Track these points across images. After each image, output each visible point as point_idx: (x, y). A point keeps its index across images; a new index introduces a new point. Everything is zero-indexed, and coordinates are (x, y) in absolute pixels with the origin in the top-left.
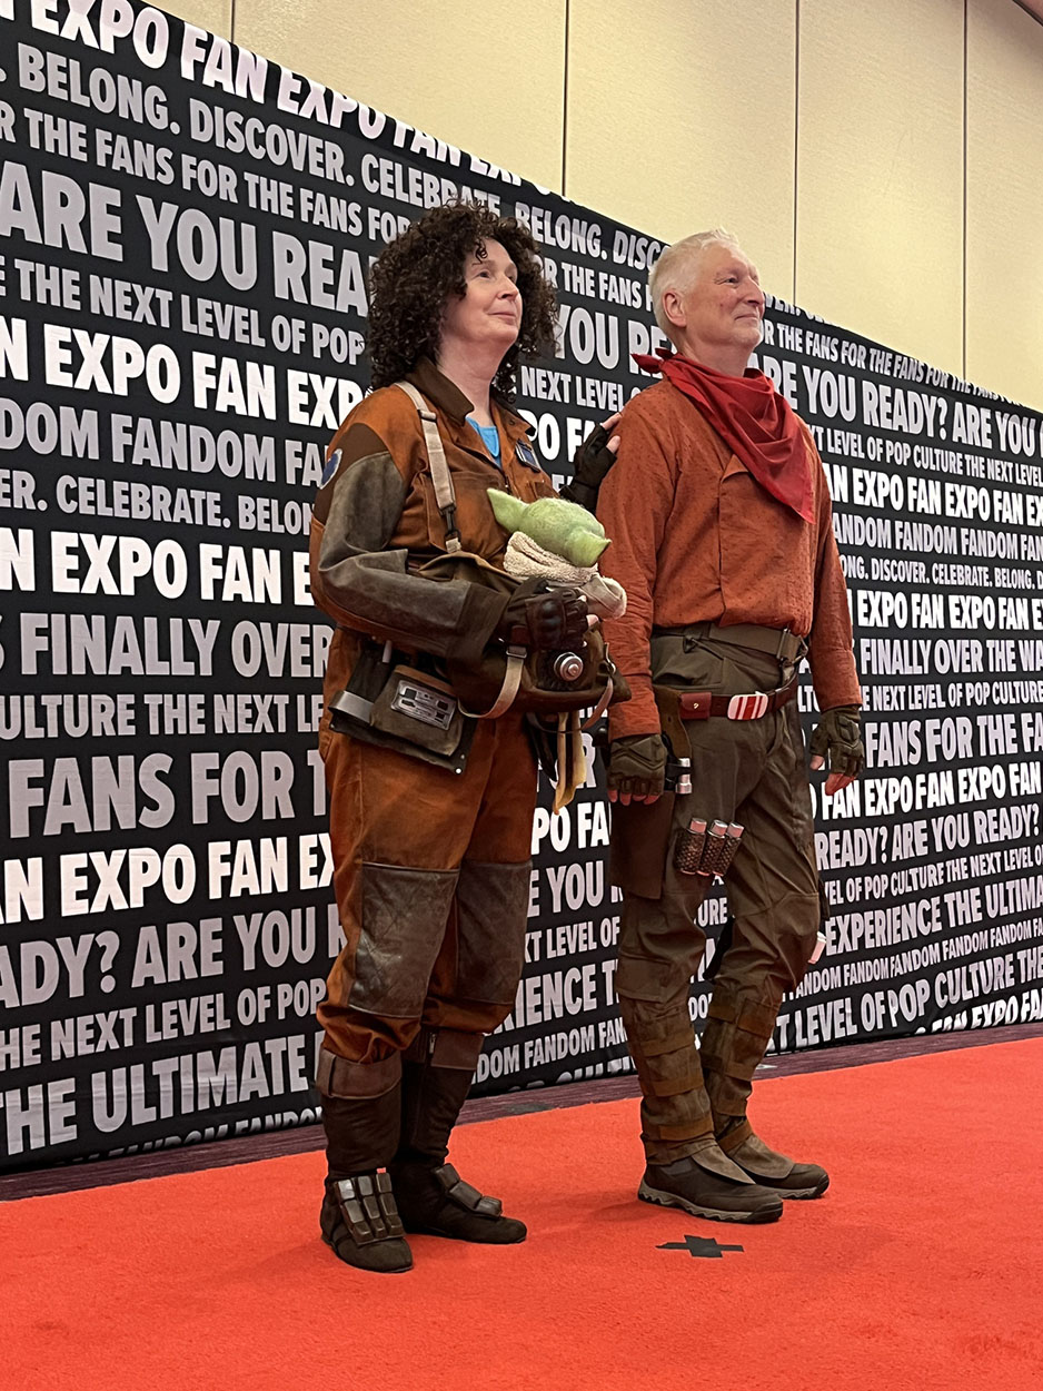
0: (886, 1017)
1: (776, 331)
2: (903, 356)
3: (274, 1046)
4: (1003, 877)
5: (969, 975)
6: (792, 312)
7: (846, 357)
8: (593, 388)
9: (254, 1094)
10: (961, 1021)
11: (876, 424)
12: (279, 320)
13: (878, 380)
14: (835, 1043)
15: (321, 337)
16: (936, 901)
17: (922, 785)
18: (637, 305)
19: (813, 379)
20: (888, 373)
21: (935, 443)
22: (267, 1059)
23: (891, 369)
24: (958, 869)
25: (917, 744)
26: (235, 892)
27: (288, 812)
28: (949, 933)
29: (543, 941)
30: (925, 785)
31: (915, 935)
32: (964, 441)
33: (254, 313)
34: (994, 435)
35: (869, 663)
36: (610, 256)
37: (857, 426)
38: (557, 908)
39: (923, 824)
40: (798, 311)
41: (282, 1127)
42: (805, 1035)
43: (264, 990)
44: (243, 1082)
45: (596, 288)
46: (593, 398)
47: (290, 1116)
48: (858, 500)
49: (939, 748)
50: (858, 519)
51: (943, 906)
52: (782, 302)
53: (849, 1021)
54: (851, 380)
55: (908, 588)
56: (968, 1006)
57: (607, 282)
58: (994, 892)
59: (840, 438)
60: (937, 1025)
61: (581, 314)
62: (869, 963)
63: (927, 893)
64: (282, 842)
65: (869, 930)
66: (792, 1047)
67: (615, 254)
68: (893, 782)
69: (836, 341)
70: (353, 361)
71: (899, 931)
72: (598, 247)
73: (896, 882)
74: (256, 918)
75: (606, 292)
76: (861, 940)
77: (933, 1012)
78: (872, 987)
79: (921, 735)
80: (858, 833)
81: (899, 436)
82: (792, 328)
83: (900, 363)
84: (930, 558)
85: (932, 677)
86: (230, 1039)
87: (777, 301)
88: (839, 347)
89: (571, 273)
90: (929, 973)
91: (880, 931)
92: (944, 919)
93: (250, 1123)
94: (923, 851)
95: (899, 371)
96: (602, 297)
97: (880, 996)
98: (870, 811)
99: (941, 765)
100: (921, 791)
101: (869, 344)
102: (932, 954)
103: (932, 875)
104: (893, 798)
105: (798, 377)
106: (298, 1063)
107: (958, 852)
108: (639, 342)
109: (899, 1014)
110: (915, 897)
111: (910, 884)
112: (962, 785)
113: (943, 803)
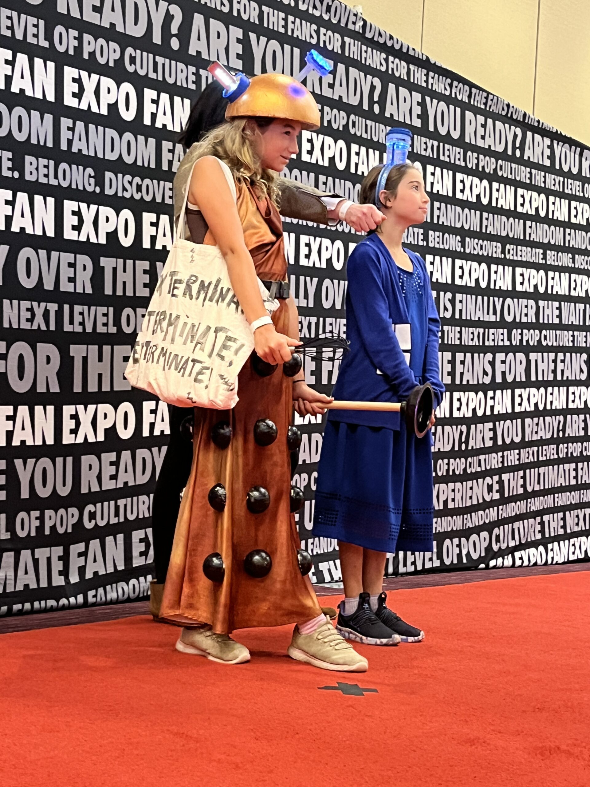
0: (460, 556)
1: (409, 70)
2: (494, 95)
3: (42, 553)
4: (538, 464)
5: (513, 530)
6: (421, 57)
7: (456, 93)
9: (26, 586)
10: (508, 561)
11: (473, 142)
12: (59, 29)
13: (476, 111)
14: (425, 571)
15: (89, 44)
16: (496, 478)
17: (491, 398)
18: (314, 41)
19: (433, 107)
20: (483, 107)
21: (512, 159)
22: (36, 562)
23: (485, 104)
24: (512, 457)
25: (489, 369)
26: (16, 442)
27: (55, 388)
28: (504, 501)
30: (493, 398)
31: (481, 501)
32: (532, 160)
33: (42, 23)
34: (552, 157)
35: (461, 311)
36: (296, 4)
37: (460, 142)
39: (490, 425)
40: (424, 56)
41: (46, 610)
42: (405, 565)
43: (36, 513)
44: (18, 577)
45: (286, 27)
47: (52, 603)
48: (459, 195)
49: (504, 373)
50: (458, 209)
51: (501, 482)
52: (414, 49)
53: (435, 558)
54: (458, 110)
55: (489, 261)
56: (512, 551)
57: (293, 23)
58: (531, 474)
59: (449, 150)
60: (492, 563)
61: (274, 44)
62: (449, 518)
63: (490, 473)
64: (51, 409)
65: (451, 495)
66: (396, 573)
67: (300, 3)
68: (472, 394)
69: (449, 81)
70: (111, 64)
71: (471, 498)
73: (470, 464)
74: (31, 462)
75: (293, 30)
76: (446, 502)
77: (490, 554)
78: (451, 535)
79: (492, 363)
80: (447, 428)
81: (488, 152)
82: (420, 69)
83: (492, 100)
84: (505, 240)
85: (501, 324)
86: (9, 546)
87: (411, 49)
88: (451, 85)
89: (268, 14)
90: (489, 527)
91: (458, 496)
92: (501, 491)
93: (23, 606)
95: (490, 106)
96: (290, 33)
97: (456, 541)
98: (456, 414)
99: (504, 385)
100: (490, 402)
101: (471, 85)
102: (492, 514)
103: (495, 461)
104: (471, 406)
105: (422, 104)
106: (57, 566)
107: (513, 446)
109: (468, 554)
110: (483, 475)
111: (480, 465)
112: (517, 400)
113: (504, 412)
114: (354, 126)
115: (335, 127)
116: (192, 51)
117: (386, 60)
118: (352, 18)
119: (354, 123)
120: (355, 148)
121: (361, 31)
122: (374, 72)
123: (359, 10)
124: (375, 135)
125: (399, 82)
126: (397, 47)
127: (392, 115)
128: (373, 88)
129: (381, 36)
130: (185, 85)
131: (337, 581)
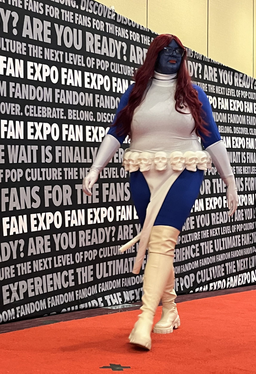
0: (179, 287)
1: (141, 37)
4: (221, 236)
5: (209, 272)
6: (146, 30)
8: (72, 57)
10: (206, 288)
16: (197, 245)
18: (89, 26)
21: (197, 80)
24: (205, 234)
28: (202, 257)
29: (53, 261)
31: (190, 258)
32: (208, 79)
34: (218, 77)
36: (79, 7)
38: (57, 249)
39: (193, 218)
40: (148, 30)
45: (74, 19)
46: (72, 61)
51: (200, 247)
52: (142, 27)
56: (208, 283)
57: (78, 17)
58: (217, 242)
60: (197, 290)
61: (68, 29)
63: (194, 243)
67: (81, 7)
71: (184, 256)
72: (75, 4)
73: (183, 238)
75: (78, 21)
77: (196, 285)
82: (146, 36)
87: (141, 26)
89: (64, 13)
90: (194, 271)
91: (178, 256)
92: (200, 252)
94: (193, 227)
96: (76, 23)
97: (177, 280)
102: (196, 264)
103: (196, 236)
107: (206, 228)
108: (90, 40)
109: (184, 286)
110: (190, 244)
111: (188, 239)
112: (207, 204)
113: (200, 210)
114: (113, 68)
115: (103, 69)
116: (24, 35)
117: (129, 33)
118: (109, 13)
119: (113, 66)
120: (114, 79)
121: (114, 19)
122: (122, 40)
123: (113, 8)
124: (125, 72)
125: (136, 44)
126: (134, 26)
127: (133, 61)
128: (122, 48)
129: (125, 21)
130: (20, 53)
131: (114, 305)
